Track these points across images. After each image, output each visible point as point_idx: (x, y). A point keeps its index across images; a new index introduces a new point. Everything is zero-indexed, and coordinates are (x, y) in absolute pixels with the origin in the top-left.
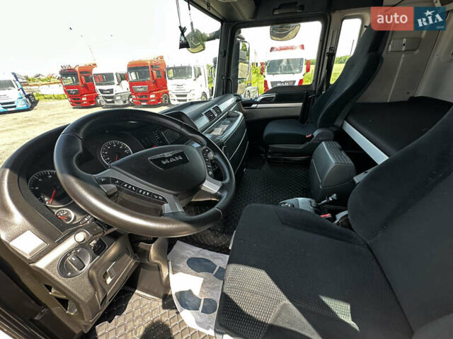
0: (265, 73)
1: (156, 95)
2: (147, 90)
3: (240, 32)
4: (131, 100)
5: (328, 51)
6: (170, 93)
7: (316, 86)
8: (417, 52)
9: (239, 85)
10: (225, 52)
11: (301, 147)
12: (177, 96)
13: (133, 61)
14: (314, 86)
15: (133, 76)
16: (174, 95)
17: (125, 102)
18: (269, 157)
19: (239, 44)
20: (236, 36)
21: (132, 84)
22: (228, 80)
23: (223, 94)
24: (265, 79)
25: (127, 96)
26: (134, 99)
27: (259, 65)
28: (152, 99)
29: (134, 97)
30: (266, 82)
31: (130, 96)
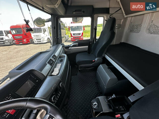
0: (70, 31)
1: (26, 39)
2: (22, 38)
3: (60, 19)
4: (14, 42)
5: (94, 28)
6: (33, 38)
7: (92, 40)
8: (120, 29)
9: (62, 39)
10: (55, 27)
11: (91, 65)
12: (37, 40)
13: (13, 26)
14: (91, 40)
15: (14, 32)
16: (35, 39)
17: (11, 43)
18: (79, 69)
19: (60, 24)
20: (59, 21)
21: (13, 35)
22: (58, 39)
23: (56, 44)
24: (71, 33)
25: (12, 41)
26: (15, 42)
27: (68, 27)
28: (25, 41)
29: (15, 41)
30: (71, 34)
31: (13, 41)
